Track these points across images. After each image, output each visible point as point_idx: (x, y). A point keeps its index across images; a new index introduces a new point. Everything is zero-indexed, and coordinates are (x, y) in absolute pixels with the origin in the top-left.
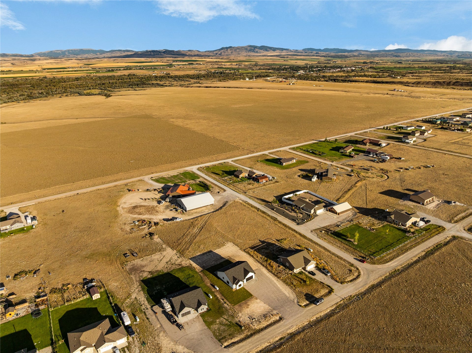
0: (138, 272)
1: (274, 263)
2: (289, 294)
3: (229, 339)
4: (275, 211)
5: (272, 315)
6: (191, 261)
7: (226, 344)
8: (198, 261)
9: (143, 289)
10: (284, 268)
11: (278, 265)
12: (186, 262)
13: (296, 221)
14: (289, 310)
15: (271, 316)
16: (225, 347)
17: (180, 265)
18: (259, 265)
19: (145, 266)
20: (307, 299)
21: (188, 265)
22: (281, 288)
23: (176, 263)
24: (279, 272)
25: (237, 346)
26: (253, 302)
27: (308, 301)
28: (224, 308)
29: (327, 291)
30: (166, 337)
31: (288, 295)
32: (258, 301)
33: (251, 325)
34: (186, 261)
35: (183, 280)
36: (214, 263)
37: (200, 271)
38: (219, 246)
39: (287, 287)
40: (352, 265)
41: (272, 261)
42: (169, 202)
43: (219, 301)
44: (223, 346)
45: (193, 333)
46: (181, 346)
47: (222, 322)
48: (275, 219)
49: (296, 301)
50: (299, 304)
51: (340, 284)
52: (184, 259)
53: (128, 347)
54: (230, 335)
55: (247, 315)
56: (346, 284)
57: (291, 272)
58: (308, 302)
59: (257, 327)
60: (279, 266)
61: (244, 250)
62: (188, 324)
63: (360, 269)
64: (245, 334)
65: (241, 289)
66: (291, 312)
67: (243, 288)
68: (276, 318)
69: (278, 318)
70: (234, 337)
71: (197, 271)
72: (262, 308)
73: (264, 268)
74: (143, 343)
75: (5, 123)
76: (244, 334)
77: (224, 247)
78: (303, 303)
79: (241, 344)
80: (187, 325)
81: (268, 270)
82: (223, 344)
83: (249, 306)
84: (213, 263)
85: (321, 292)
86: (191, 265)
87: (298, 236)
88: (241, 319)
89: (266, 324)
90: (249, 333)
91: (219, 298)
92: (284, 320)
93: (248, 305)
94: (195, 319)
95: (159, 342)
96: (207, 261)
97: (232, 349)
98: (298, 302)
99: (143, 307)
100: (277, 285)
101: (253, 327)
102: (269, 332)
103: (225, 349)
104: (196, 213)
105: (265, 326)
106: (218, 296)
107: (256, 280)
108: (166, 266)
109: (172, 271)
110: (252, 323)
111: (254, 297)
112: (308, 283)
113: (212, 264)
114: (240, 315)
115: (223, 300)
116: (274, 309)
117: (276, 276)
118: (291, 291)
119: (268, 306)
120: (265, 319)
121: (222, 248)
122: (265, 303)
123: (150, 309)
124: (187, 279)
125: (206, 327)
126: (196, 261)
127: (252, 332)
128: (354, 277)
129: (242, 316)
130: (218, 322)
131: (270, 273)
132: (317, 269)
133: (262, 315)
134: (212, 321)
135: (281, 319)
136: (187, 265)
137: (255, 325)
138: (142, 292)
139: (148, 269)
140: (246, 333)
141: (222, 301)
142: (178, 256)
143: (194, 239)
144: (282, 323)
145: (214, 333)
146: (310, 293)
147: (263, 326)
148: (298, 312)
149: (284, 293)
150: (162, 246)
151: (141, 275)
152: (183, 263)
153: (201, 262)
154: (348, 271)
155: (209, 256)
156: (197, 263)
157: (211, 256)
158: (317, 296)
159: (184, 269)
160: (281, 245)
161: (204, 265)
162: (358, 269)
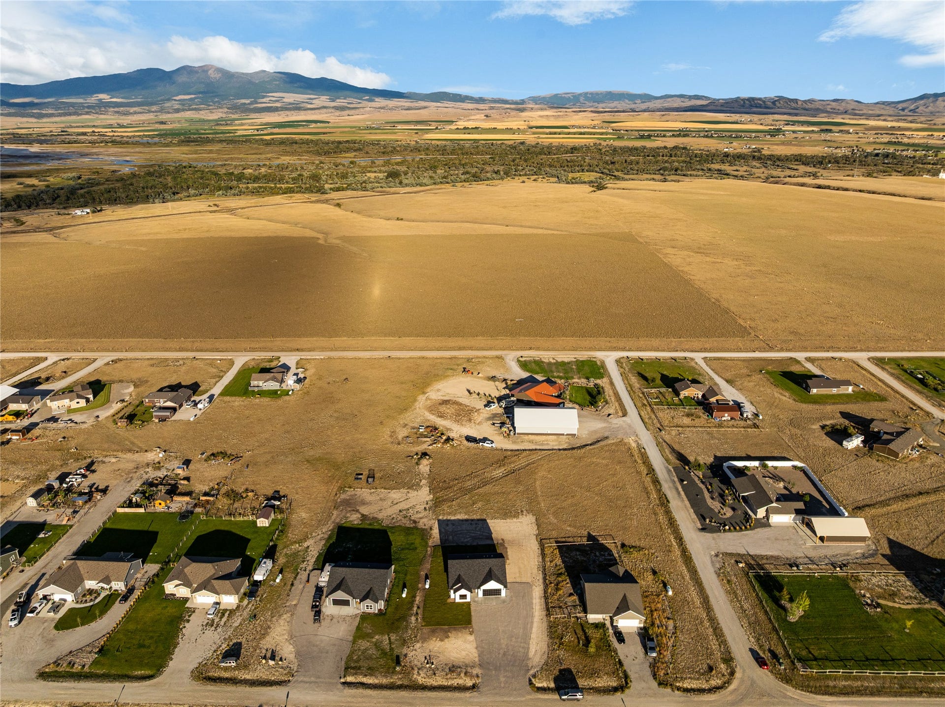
0: (349, 509)
1: (569, 585)
2: (535, 654)
3: (361, 674)
4: (683, 487)
5: (466, 673)
6: (436, 524)
7: (350, 679)
8: (447, 528)
9: (328, 538)
10: (578, 602)
11: (572, 591)
12: (427, 522)
13: (705, 519)
14: (502, 679)
15: (462, 675)
16: (344, 683)
17: (415, 522)
18: (540, 577)
19: (367, 503)
20: (556, 680)
21: (425, 527)
22: (534, 636)
23: (413, 518)
24: (560, 607)
25: (361, 691)
26: (460, 634)
27: (555, 683)
28: (407, 622)
29: (615, 684)
30: (286, 624)
31: (531, 653)
32: (471, 638)
33: (416, 672)
34: (429, 520)
35: (393, 549)
36: (467, 542)
37: (434, 545)
38: (508, 513)
39: (547, 639)
40: (728, 659)
41: (568, 581)
42: (505, 408)
43: (411, 608)
44: (342, 680)
45: (325, 638)
46: (291, 646)
47: (381, 642)
48: (664, 502)
49: (532, 672)
50: (533, 680)
51: (655, 684)
52: (431, 514)
53: (232, 612)
54: (370, 668)
55: (428, 651)
56: (669, 690)
57: (582, 615)
58: (552, 685)
59: (421, 679)
60: (571, 595)
61: (541, 539)
62: (332, 620)
63: (738, 675)
64: (392, 680)
65: (463, 604)
66: (502, 685)
67: (469, 604)
68: (467, 681)
69: (469, 683)
70: (371, 675)
71: (429, 543)
72: (464, 653)
73: (542, 586)
74: (253, 617)
75: (402, 219)
76: (391, 678)
77: (515, 520)
78: (542, 682)
79: (369, 692)
80: (329, 620)
81: (545, 592)
82: (345, 676)
83: (446, 640)
84: (466, 540)
85: (598, 680)
86: (431, 529)
87: (677, 552)
88: (410, 654)
89: (440, 683)
90: (399, 683)
91: (417, 602)
92: (475, 693)
93: (448, 637)
94: (347, 618)
95: (272, 626)
96: (461, 534)
97: (350, 691)
98: (534, 676)
99: (303, 565)
100: (531, 628)
101: (415, 676)
102: (430, 698)
103: (340, 686)
104: (531, 442)
105: (435, 684)
106: (418, 598)
107: (504, 602)
108: (394, 516)
109: (393, 528)
110: (419, 669)
111: (472, 627)
112: (592, 650)
113: (462, 542)
114: (418, 645)
115: (418, 607)
116: (480, 665)
117: (548, 609)
118: (543, 650)
119: (477, 655)
120: (447, 675)
121: (508, 520)
122: (476, 648)
123: (308, 572)
124: (402, 549)
125: (351, 638)
126: (444, 526)
127: (406, 682)
128: (705, 686)
129: (419, 650)
130: (374, 640)
131: (543, 600)
132: (639, 634)
133: (450, 665)
134: (370, 633)
135: (474, 687)
136: (423, 527)
137: (422, 675)
138: (323, 542)
139: (365, 510)
140: (396, 679)
141: (415, 609)
142: (427, 507)
143: (478, 488)
144: (468, 694)
145: (352, 653)
146: (574, 671)
147: (434, 683)
148: (515, 692)
149: (528, 648)
150: (421, 480)
151: (348, 515)
152: (422, 521)
153: (451, 530)
154: (705, 666)
155: (474, 526)
156: (443, 530)
157: (476, 528)
158: (582, 682)
159: (415, 531)
160: (620, 557)
161: (451, 537)
162: (732, 673)
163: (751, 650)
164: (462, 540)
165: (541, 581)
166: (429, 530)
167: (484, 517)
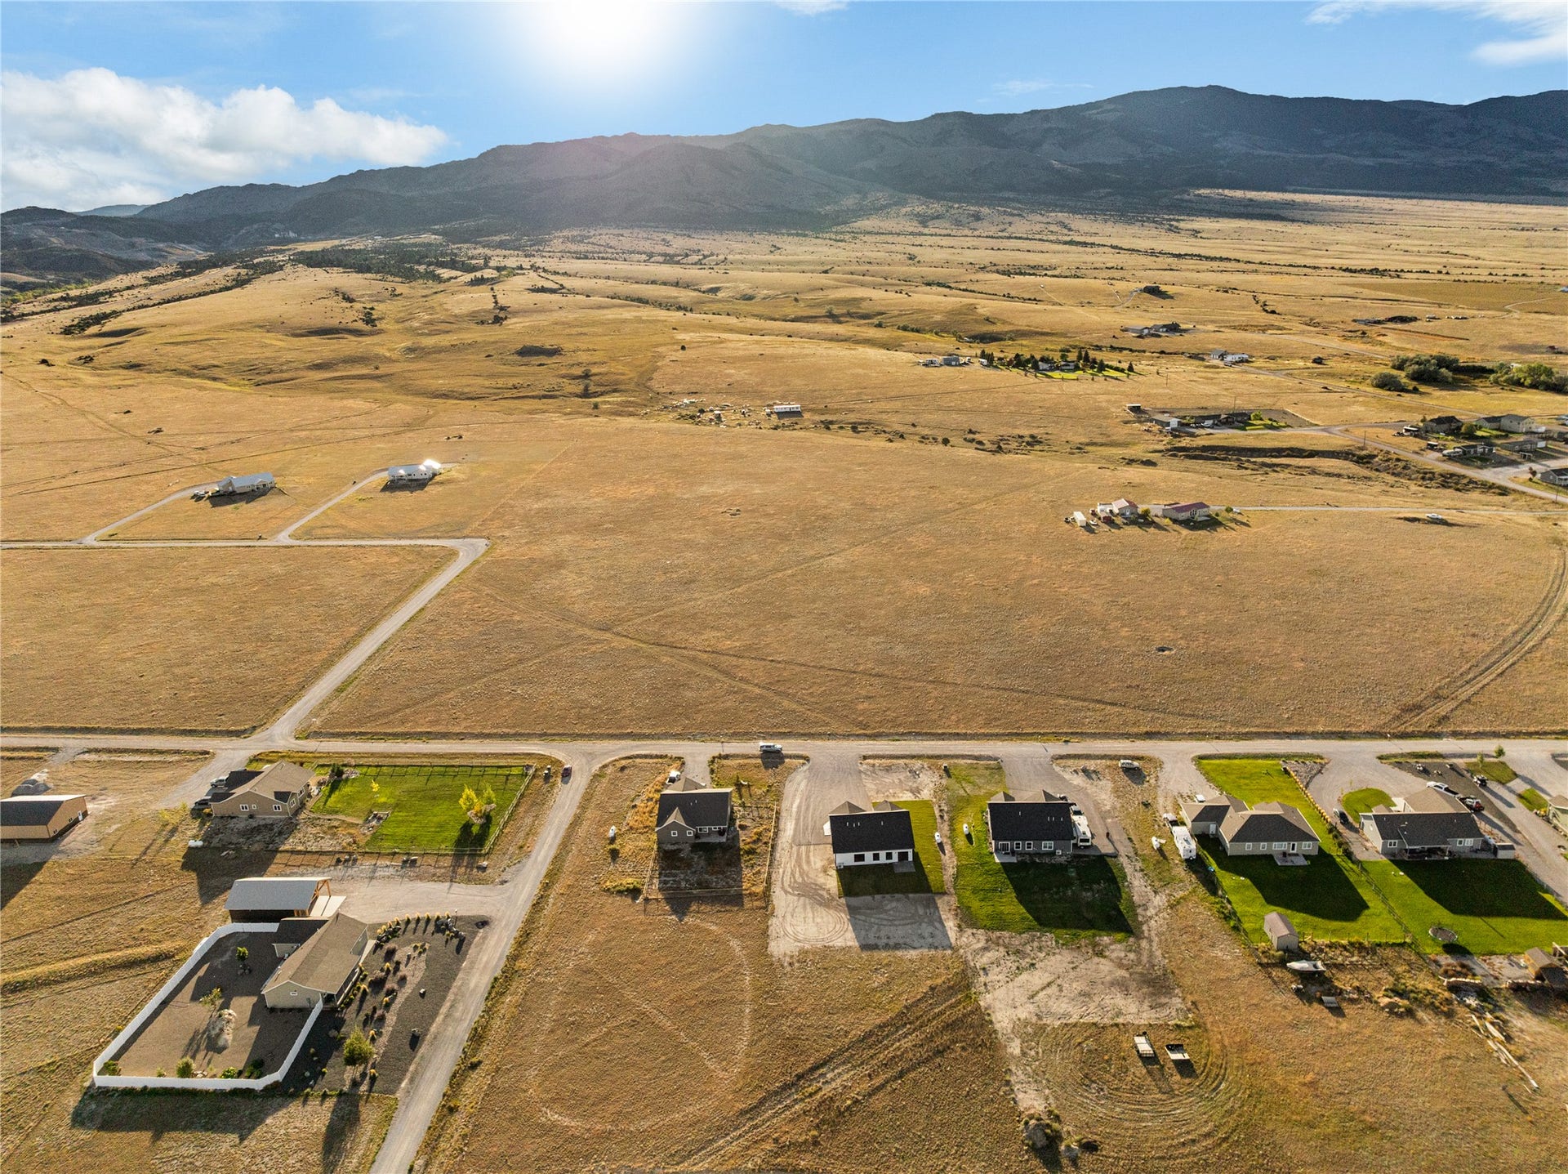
0: (1139, 969)
1: (743, 839)
2: (800, 782)
3: (982, 765)
5: (874, 767)
6: (953, 941)
7: (993, 762)
8: (930, 929)
9: (1133, 906)
12: (971, 942)
14: (836, 763)
15: (877, 765)
16: (996, 760)
18: (779, 854)
21: (970, 931)
22: (798, 796)
23: (1003, 951)
24: (761, 820)
25: (977, 754)
27: (784, 761)
28: (952, 805)
29: (725, 761)
31: (803, 781)
32: (871, 794)
33: (927, 766)
34: (968, 945)
35: (1010, 889)
36: (891, 901)
37: (946, 898)
38: (819, 960)
39: (785, 792)
41: (742, 843)
43: (953, 819)
49: (805, 768)
52: (970, 958)
54: (976, 769)
55: (919, 782)
57: (737, 809)
58: (787, 760)
60: (744, 828)
61: (766, 908)
64: (949, 761)
66: (836, 759)
68: (872, 762)
70: (972, 764)
71: (953, 900)
72: (878, 781)
73: (779, 843)
74: (1147, 804)
77: (807, 945)
78: (797, 762)
79: (968, 753)
81: (776, 833)
82: (999, 762)
84: (894, 904)
86: (959, 926)
88: (936, 780)
89: (899, 761)
91: (947, 823)
92: (863, 754)
96: (906, 918)
98: (804, 764)
99: (1137, 864)
100: (801, 803)
103: (999, 756)
106: (947, 828)
108: (1042, 955)
109: (1029, 929)
110: (924, 768)
113: (898, 900)
114: (931, 786)
115: (942, 817)
116: (860, 772)
118: (791, 784)
120: (894, 764)
123: (1122, 853)
124: (995, 890)
126: (937, 932)
129: (929, 783)
130: (984, 791)
131: (781, 827)
133: (891, 772)
135: (865, 758)
136: (974, 931)
138: (1137, 903)
140: (943, 762)
141: (946, 818)
142: (982, 979)
144: (871, 753)
145: (1002, 781)
149: (807, 787)
150: (1024, 1054)
151: (1132, 956)
152: (982, 944)
153: (924, 925)
154: (626, 770)
155: (882, 934)
156: (937, 925)
157: (879, 930)
158: (759, 761)
159: (988, 923)
160: (652, 878)
161: (921, 911)
162: (604, 766)
163: (566, 782)
164: (900, 905)
165: (779, 849)
166: (963, 926)
167: (864, 955)
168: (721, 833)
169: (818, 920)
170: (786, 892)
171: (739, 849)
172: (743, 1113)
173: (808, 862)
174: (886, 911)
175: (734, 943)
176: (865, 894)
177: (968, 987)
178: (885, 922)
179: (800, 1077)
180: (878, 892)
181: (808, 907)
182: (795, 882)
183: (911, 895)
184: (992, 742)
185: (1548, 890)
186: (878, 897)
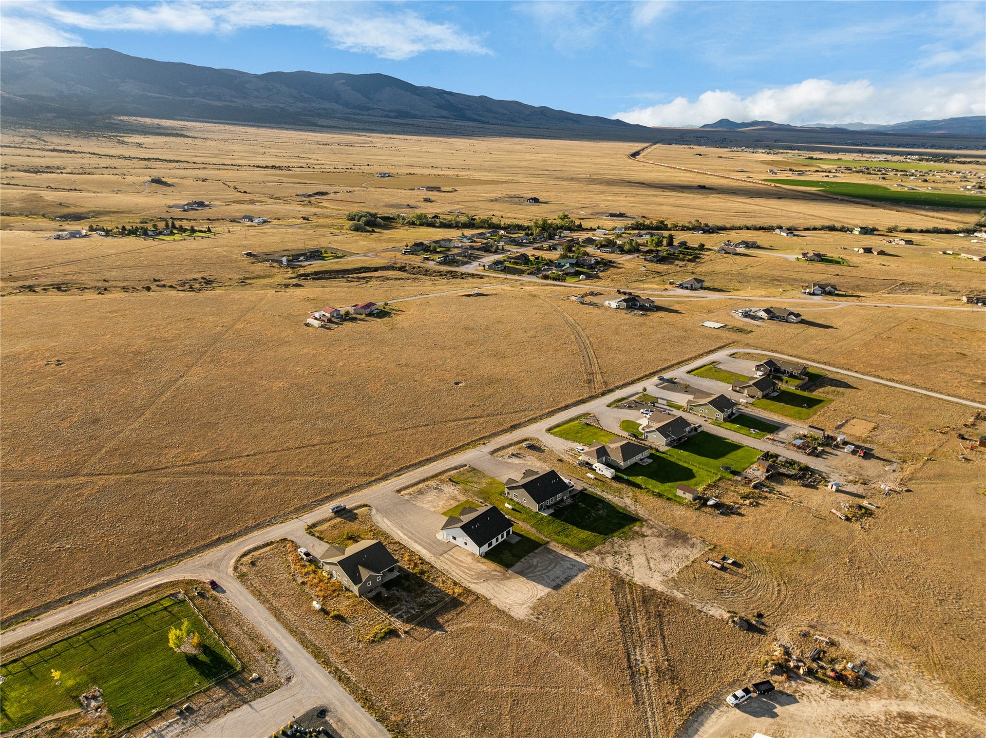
2: (383, 520)
5: (411, 495)
6: (585, 563)
8: (568, 563)
9: (624, 509)
14: (387, 501)
16: (466, 465)
21: (584, 554)
22: (395, 529)
27: (355, 513)
28: (481, 498)
31: (385, 520)
32: (432, 510)
33: (438, 483)
34: (594, 561)
35: (570, 525)
37: (552, 544)
39: (384, 531)
40: (242, 577)
47: (478, 485)
49: (374, 511)
51: (290, 539)
52: (603, 566)
56: (278, 540)
61: (478, 598)
63: (230, 570)
66: (384, 499)
69: (403, 492)
70: (457, 473)
71: (556, 544)
73: (427, 559)
74: (560, 460)
78: (363, 510)
82: (469, 467)
83: (445, 502)
84: (535, 560)
85: (329, 525)
88: (453, 487)
89: (418, 486)
90: (439, 477)
92: (394, 490)
96: (550, 564)
98: (370, 509)
101: (435, 482)
102: (414, 479)
108: (626, 548)
109: (604, 540)
113: (534, 557)
114: (456, 492)
116: (408, 500)
118: (379, 524)
119: (417, 504)
120: (420, 489)
121: (534, 600)
122: (422, 507)
124: (565, 529)
125: (496, 478)
126: (573, 563)
127: (436, 478)
129: (452, 491)
130: (483, 484)
131: (414, 550)
133: (424, 493)
134: (491, 485)
135: (399, 491)
136: (586, 553)
137: (432, 483)
140: (444, 477)
141: (489, 505)
144: (398, 488)
150: (685, 595)
151: (655, 530)
152: (598, 557)
153: (562, 562)
154: (258, 564)
155: (552, 578)
156: (567, 559)
157: (548, 576)
158: (341, 519)
159: (586, 546)
160: (389, 618)
161: (551, 557)
162: (236, 568)
163: (224, 592)
164: (538, 559)
166: (578, 553)
168: (391, 570)
169: (514, 588)
170: (477, 583)
171: (415, 574)
172: (636, 702)
173: (461, 562)
174: (536, 566)
175: (493, 626)
176: (516, 563)
177: (623, 581)
178: (545, 571)
179: (630, 667)
180: (521, 558)
181: (498, 584)
182: (472, 575)
183: (536, 551)
184: (450, 457)
185: (725, 439)
186: (523, 560)
